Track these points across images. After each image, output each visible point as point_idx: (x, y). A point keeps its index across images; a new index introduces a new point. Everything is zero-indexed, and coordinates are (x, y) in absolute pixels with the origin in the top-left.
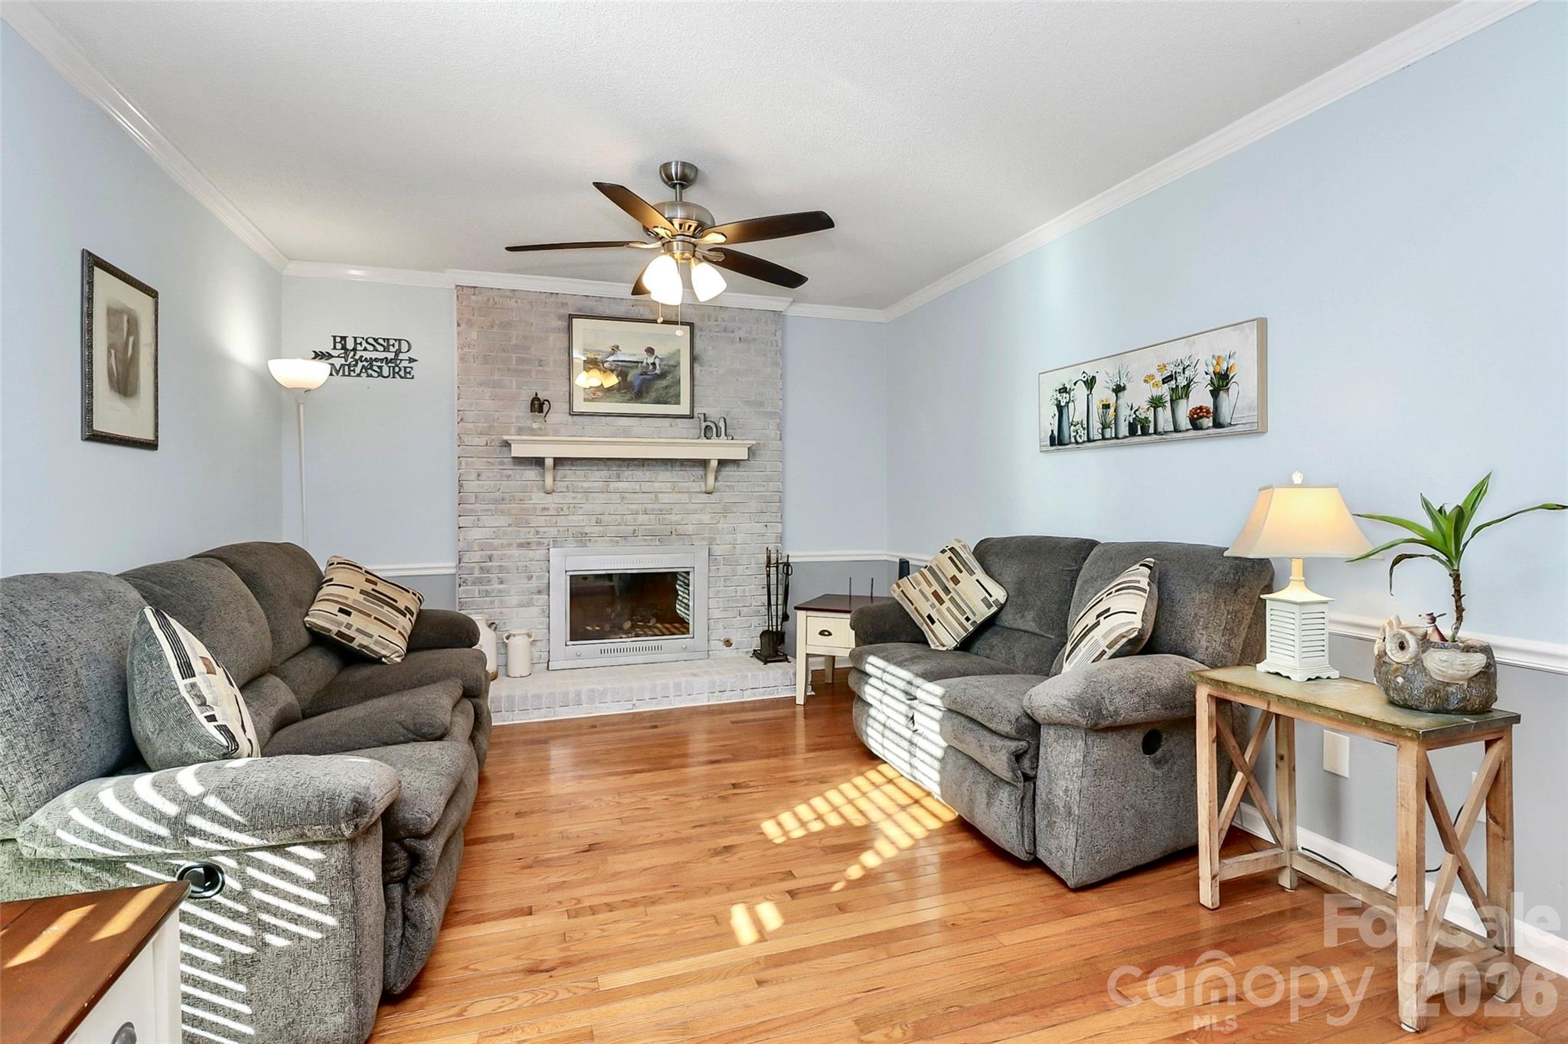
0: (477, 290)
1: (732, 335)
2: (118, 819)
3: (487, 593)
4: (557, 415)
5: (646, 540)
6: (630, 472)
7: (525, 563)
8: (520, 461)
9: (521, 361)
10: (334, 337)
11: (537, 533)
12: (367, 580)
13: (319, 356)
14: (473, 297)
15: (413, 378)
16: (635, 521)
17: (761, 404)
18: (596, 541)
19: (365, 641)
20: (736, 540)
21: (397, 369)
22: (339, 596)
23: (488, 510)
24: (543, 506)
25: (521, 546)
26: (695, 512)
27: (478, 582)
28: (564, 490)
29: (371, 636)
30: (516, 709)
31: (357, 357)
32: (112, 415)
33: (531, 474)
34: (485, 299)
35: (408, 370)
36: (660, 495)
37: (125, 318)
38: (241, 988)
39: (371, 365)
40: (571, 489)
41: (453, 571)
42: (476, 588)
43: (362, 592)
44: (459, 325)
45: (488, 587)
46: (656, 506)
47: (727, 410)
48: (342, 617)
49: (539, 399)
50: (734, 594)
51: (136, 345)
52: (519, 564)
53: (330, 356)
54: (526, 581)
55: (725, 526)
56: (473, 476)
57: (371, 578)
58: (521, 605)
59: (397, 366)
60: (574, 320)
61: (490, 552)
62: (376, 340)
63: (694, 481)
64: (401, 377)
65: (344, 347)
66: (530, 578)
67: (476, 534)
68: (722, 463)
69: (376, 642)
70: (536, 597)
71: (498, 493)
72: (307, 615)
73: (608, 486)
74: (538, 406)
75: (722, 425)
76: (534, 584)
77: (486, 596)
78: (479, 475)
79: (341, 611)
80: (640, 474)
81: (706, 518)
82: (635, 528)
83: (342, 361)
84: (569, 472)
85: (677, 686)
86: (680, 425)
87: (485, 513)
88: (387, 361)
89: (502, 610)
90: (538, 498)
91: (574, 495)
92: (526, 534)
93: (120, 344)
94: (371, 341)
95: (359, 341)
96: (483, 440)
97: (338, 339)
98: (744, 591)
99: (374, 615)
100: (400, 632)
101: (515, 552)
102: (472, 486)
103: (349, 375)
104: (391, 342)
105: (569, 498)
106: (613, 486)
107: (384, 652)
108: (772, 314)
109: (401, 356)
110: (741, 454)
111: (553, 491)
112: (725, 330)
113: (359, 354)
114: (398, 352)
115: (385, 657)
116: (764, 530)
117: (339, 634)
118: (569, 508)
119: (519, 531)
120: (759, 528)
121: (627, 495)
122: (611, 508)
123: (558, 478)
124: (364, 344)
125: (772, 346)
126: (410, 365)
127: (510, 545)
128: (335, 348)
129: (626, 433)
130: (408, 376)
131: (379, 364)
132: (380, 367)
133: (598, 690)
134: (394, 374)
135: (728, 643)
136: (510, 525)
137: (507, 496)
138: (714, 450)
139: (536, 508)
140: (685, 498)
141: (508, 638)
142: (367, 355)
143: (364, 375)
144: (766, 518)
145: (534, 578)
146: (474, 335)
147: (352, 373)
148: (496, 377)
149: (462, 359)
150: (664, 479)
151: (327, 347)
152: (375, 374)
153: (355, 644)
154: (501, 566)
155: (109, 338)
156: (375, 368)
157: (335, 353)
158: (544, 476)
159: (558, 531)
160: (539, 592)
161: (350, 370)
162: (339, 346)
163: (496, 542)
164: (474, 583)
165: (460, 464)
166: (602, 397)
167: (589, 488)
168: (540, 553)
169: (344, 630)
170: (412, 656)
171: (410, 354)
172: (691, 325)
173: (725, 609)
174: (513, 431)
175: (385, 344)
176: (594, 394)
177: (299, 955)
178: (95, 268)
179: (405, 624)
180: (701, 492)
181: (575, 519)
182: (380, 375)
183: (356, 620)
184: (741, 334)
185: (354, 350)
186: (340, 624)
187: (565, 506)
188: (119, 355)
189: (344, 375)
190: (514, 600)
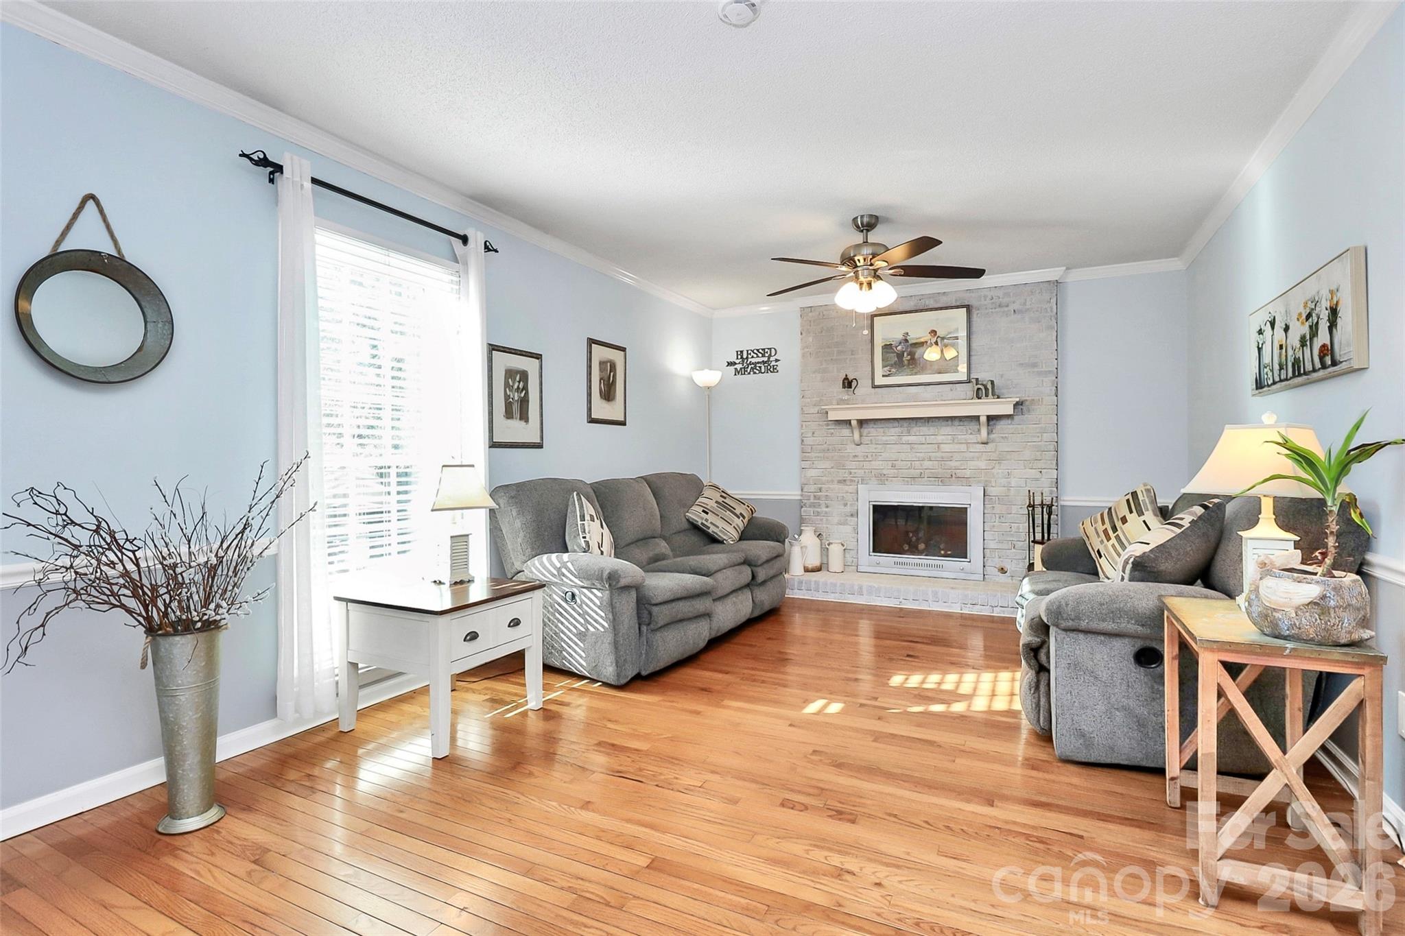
0: (813, 309)
1: (1006, 309)
2: (545, 566)
3: (818, 514)
4: (863, 388)
5: (930, 481)
6: (918, 428)
7: (842, 495)
8: (839, 422)
9: (840, 352)
10: (737, 352)
11: (851, 473)
12: (721, 496)
13: (730, 364)
14: (810, 314)
15: (778, 371)
16: (921, 465)
17: (1034, 365)
18: (891, 481)
19: (716, 530)
20: (1009, 483)
21: (769, 367)
22: (704, 503)
23: (818, 457)
24: (854, 454)
25: (839, 482)
26: (972, 459)
27: (813, 505)
28: (869, 443)
29: (718, 527)
30: (821, 591)
31: (748, 362)
32: (602, 409)
33: (846, 432)
34: (818, 313)
35: (775, 367)
36: (942, 445)
37: (609, 364)
38: (582, 645)
39: (756, 366)
40: (874, 442)
41: (799, 498)
42: (812, 510)
43: (717, 502)
44: (801, 334)
45: (819, 510)
46: (939, 454)
47: (1001, 373)
48: (703, 515)
49: (847, 379)
50: (1009, 530)
51: (614, 376)
52: (839, 495)
53: (735, 364)
54: (843, 507)
55: (1000, 471)
56: (810, 435)
57: (724, 494)
58: (840, 524)
59: (769, 365)
60: (875, 318)
61: (820, 486)
62: (758, 350)
63: (971, 434)
64: (771, 372)
65: (742, 357)
66: (845, 505)
67: (812, 473)
68: (990, 418)
69: (721, 531)
70: (849, 519)
71: (825, 445)
72: (688, 512)
73: (901, 439)
74: (848, 383)
75: (989, 386)
76: (848, 509)
77: (818, 516)
78: (813, 433)
79: (704, 511)
80: (924, 429)
81: (982, 464)
82: (921, 471)
83: (741, 366)
84: (872, 430)
85: (935, 594)
86: (959, 389)
87: (816, 459)
88: (764, 362)
89: (828, 526)
90: (851, 449)
91: (876, 446)
92: (843, 474)
93: (606, 378)
94: (755, 351)
95: (749, 352)
96: (816, 410)
97: (739, 353)
98: (1018, 528)
99: (720, 515)
100: (734, 527)
101: (836, 486)
102: (809, 441)
103: (744, 374)
104: (766, 350)
105: (872, 448)
106: (905, 439)
107: (725, 537)
108: (1046, 285)
109: (772, 359)
110: (1009, 410)
111: (861, 443)
112: (1000, 306)
113: (749, 360)
114: (769, 357)
115: (726, 540)
116: (1039, 475)
117: (702, 523)
118: (872, 455)
119: (838, 472)
120: (1034, 473)
121: (916, 446)
122: (903, 456)
123: (865, 434)
124: (752, 354)
125: (1047, 312)
126: (777, 364)
127: (833, 481)
128: (737, 358)
129: (915, 398)
130: (775, 371)
131: (759, 365)
132: (760, 367)
133: (874, 587)
134: (768, 371)
135: (1003, 571)
136: (832, 468)
137: (830, 447)
138: (984, 408)
139: (848, 455)
140: (963, 447)
141: (829, 545)
142: (753, 360)
143: (752, 373)
144: (1040, 465)
145: (848, 504)
146: (811, 339)
147: (746, 373)
148: (824, 366)
149: (803, 356)
150: (944, 434)
151: (733, 359)
152: (757, 372)
153: (710, 531)
154: (827, 495)
155: (600, 375)
156: (758, 368)
157: (737, 361)
158: (853, 433)
159: (865, 472)
160: (852, 515)
161: (745, 371)
162: (739, 357)
163: (824, 478)
164: (810, 507)
165: (802, 426)
166: (896, 373)
167: (887, 441)
168: (851, 488)
169: (704, 522)
170: (741, 542)
171: (776, 357)
172: (968, 308)
173: (1000, 542)
174: (835, 402)
175: (763, 352)
176: (890, 371)
177: (598, 636)
178: (593, 345)
179: (739, 523)
180: (978, 443)
181: (876, 464)
182: (760, 372)
183: (710, 517)
184: (1016, 306)
185: (747, 358)
186: (702, 518)
187: (869, 455)
188: (605, 383)
189: (742, 374)
190: (836, 520)
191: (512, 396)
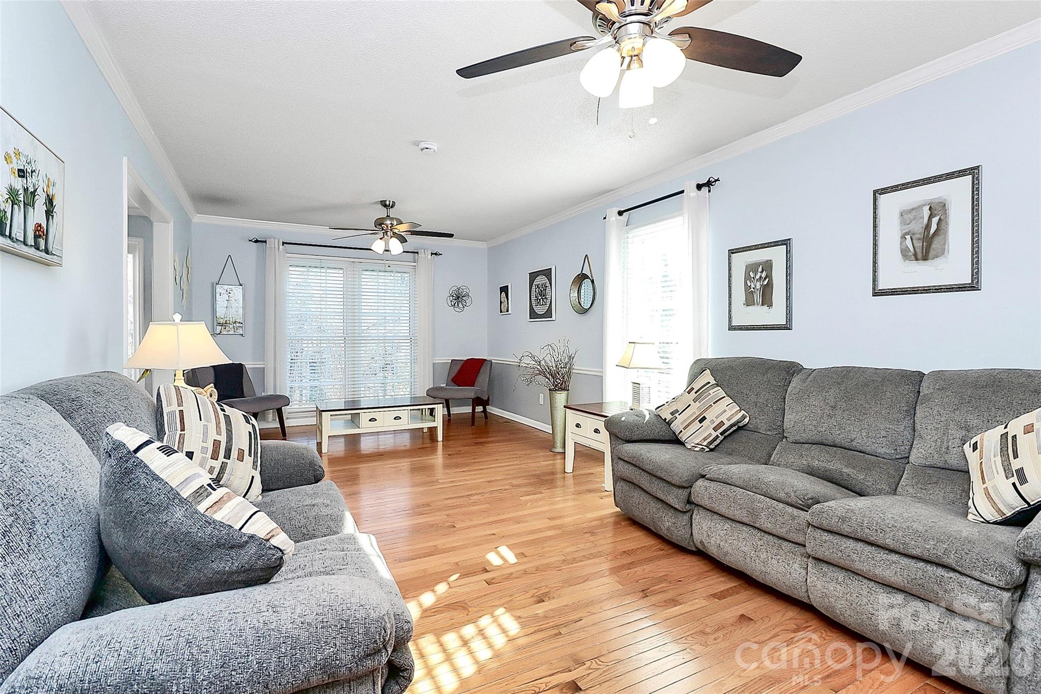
51: (943, 221)
93: (918, 230)
155: (903, 230)
191: (753, 286)
